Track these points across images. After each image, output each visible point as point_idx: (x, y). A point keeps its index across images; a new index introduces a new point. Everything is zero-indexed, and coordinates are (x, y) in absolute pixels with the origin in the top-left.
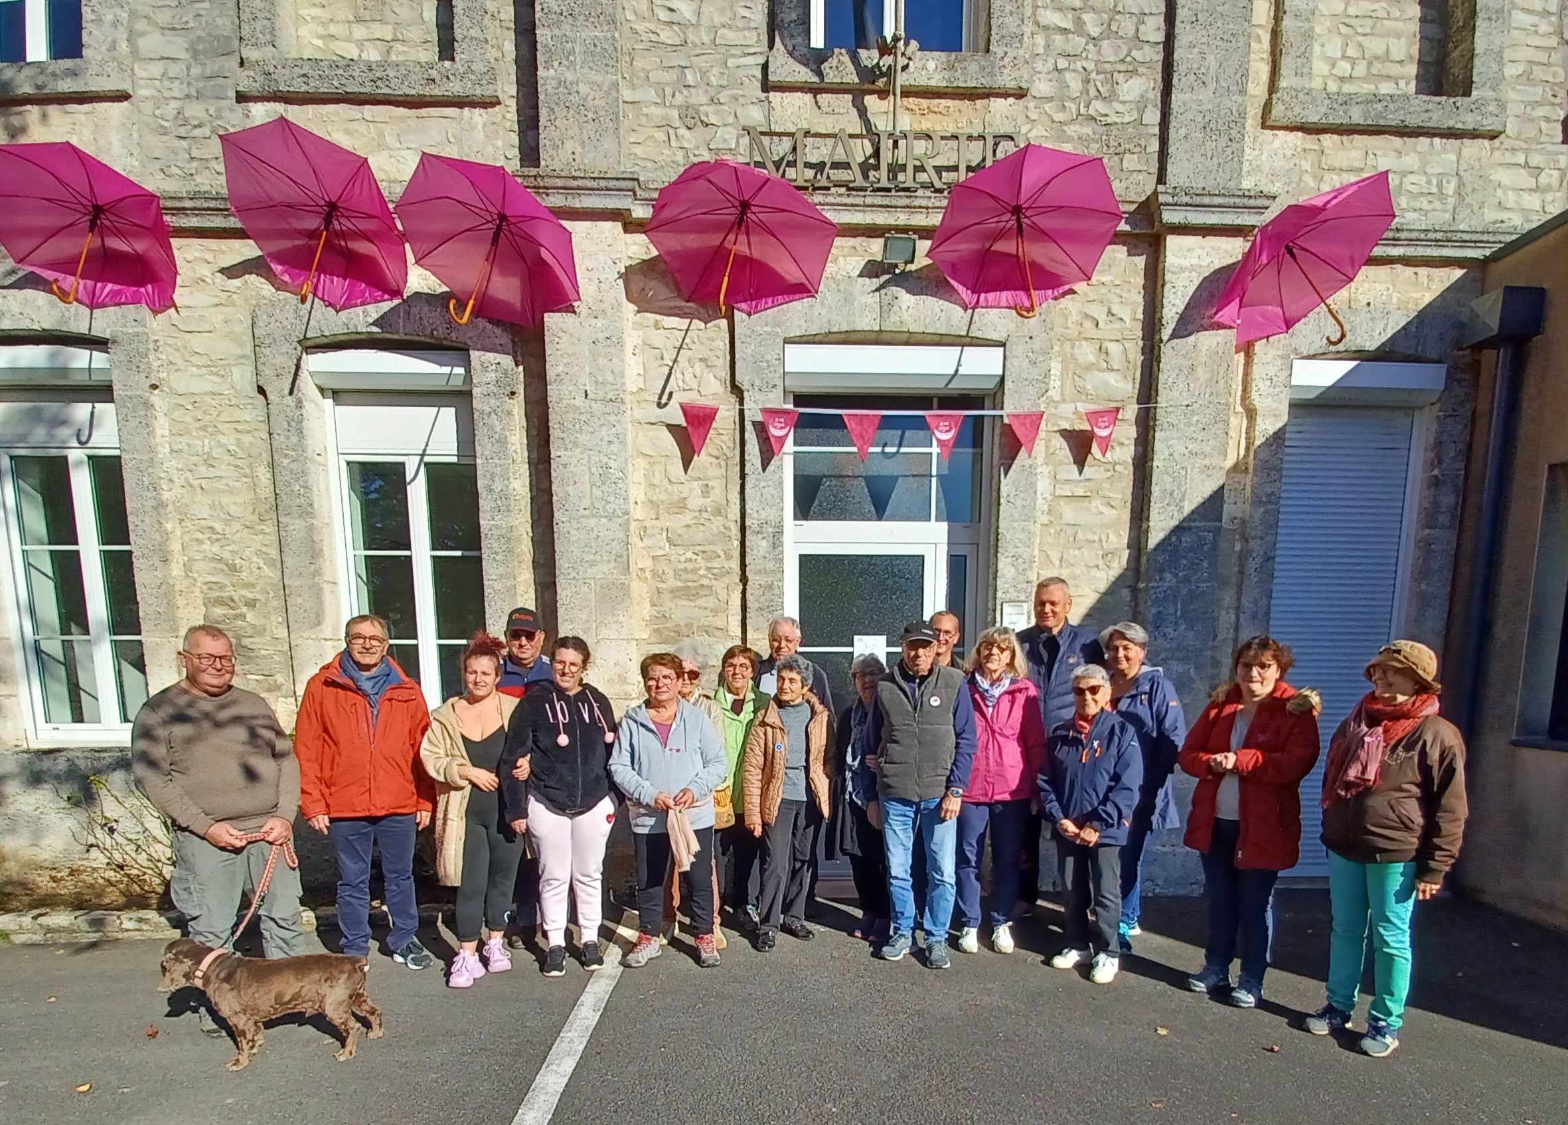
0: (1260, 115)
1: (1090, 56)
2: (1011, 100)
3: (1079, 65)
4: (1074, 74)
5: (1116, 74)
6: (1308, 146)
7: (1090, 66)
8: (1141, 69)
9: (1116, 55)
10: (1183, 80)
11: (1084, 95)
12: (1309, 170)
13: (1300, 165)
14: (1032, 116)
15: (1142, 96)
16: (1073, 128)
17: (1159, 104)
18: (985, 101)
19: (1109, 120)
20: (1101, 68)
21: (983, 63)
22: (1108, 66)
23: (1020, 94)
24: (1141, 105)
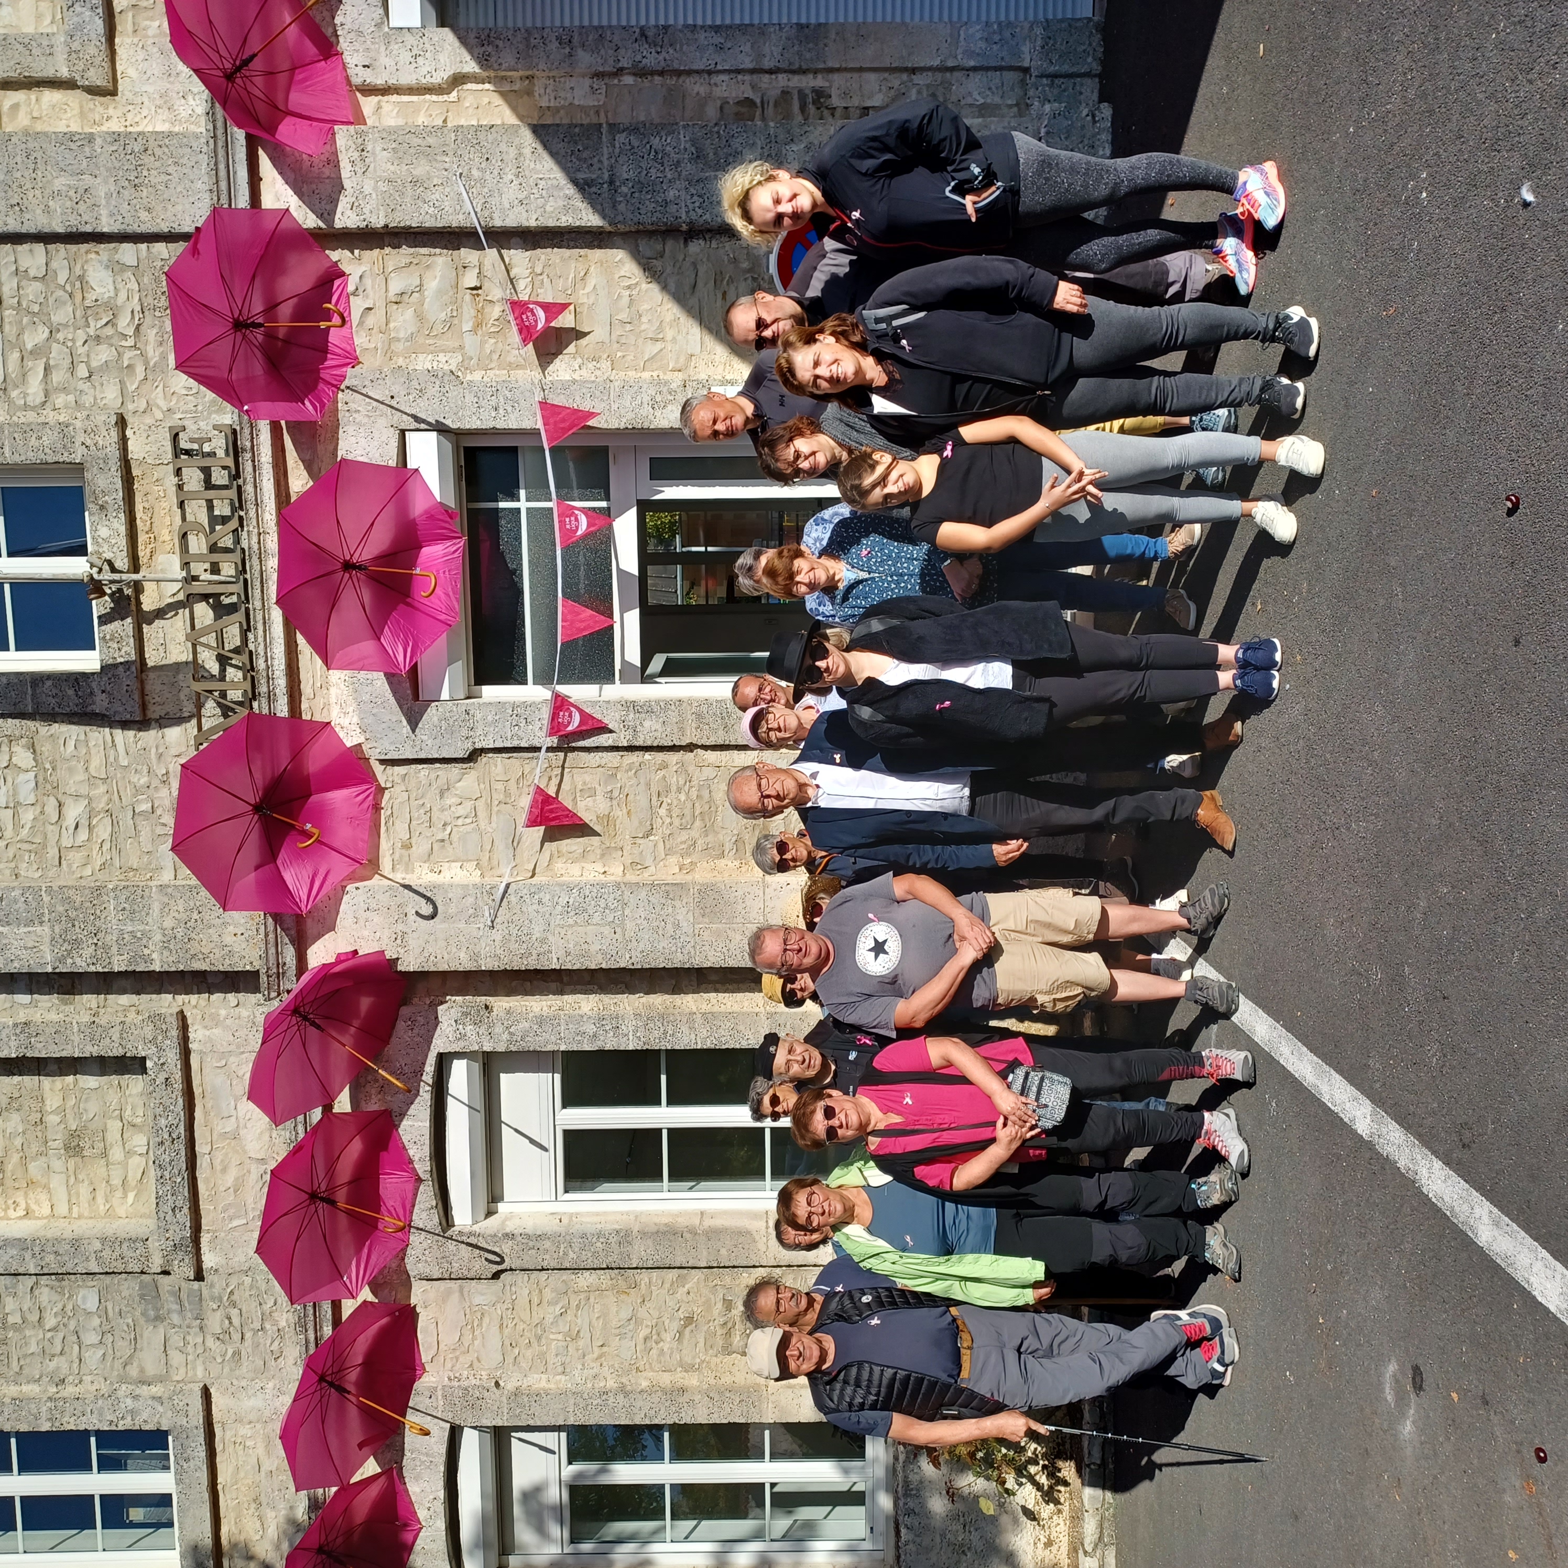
0: (102, 99)
1: (70, 336)
2: (129, 433)
3: (81, 350)
4: (92, 356)
5: (88, 303)
6: (130, 28)
7: (81, 335)
8: (78, 271)
9: (65, 303)
10: (85, 218)
11: (113, 341)
12: (157, 23)
13: (154, 36)
14: (144, 405)
15: (107, 267)
16: (150, 353)
17: (113, 245)
18: (133, 464)
19: (138, 308)
20: (82, 322)
21: (95, 470)
22: (79, 313)
23: (122, 422)
24: (116, 268)
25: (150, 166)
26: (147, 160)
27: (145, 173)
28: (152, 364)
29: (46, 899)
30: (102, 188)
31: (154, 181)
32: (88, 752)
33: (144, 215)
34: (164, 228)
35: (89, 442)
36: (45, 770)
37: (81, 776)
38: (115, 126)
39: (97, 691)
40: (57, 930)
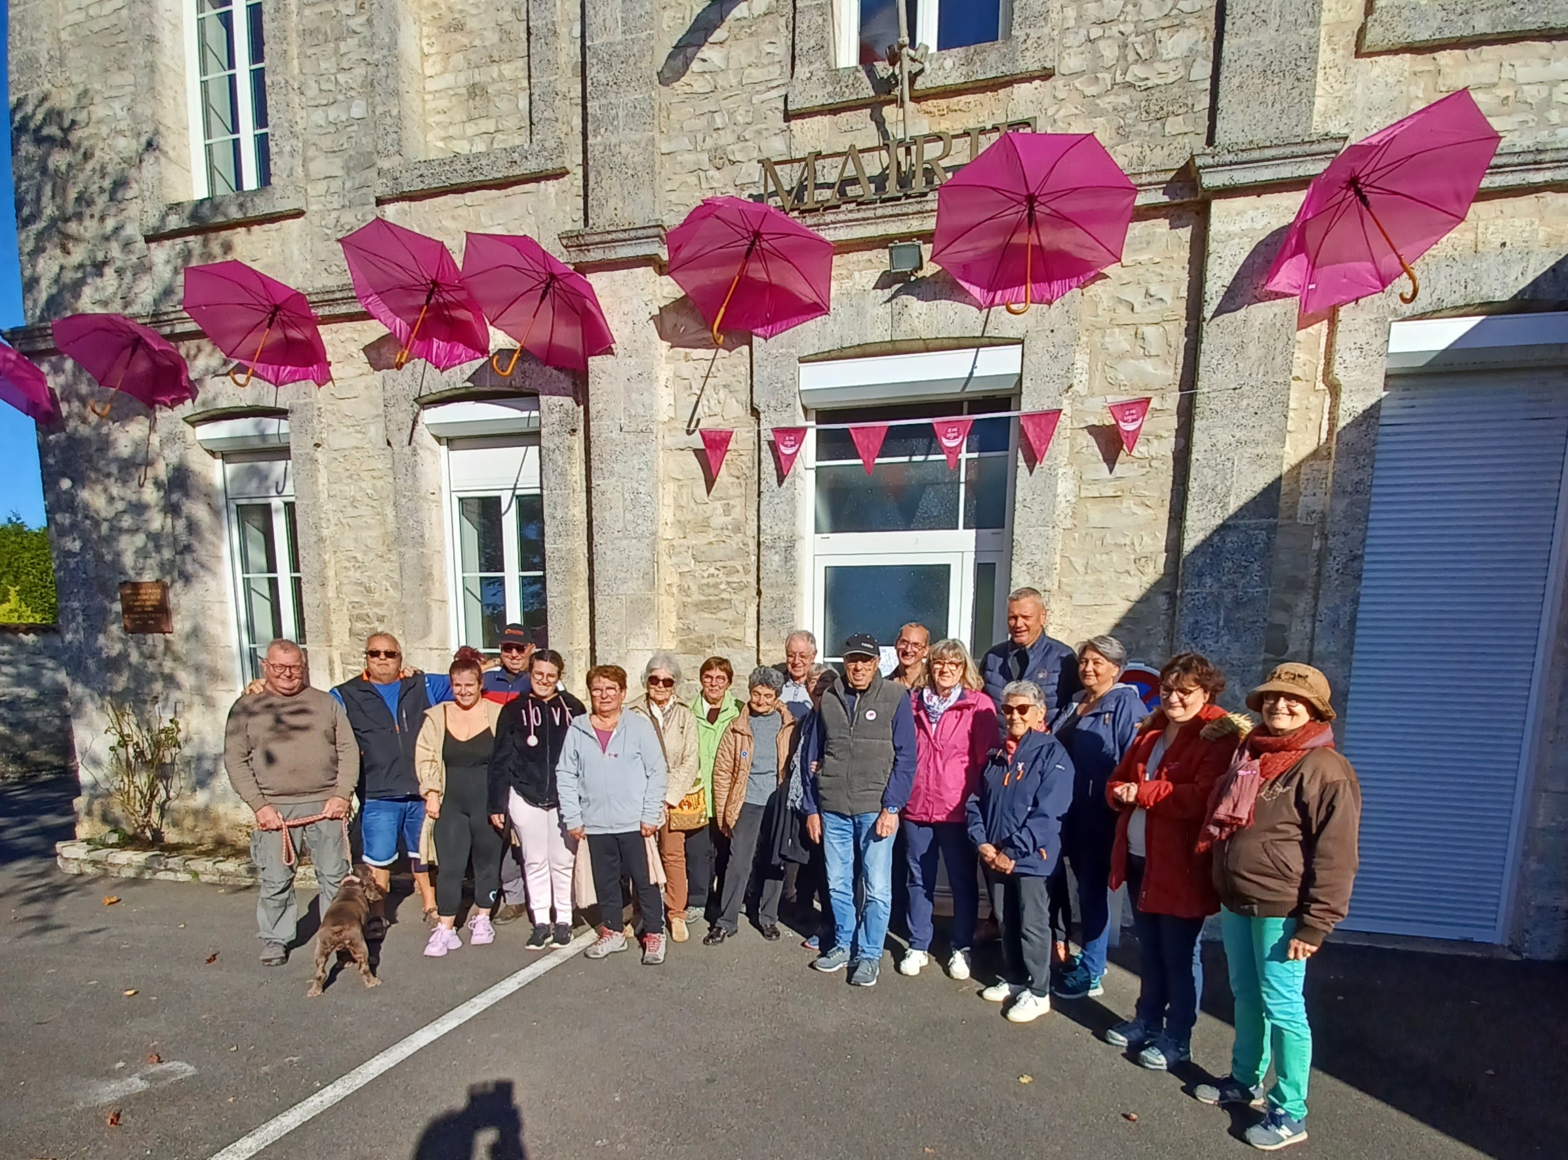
0: (1353, 43)
1: (1129, 18)
2: (1037, 83)
3: (1115, 29)
4: (1109, 41)
5: (1158, 33)
6: (1418, 68)
7: (1128, 28)
8: (1188, 21)
9: (1160, 10)
10: (1238, 22)
11: (1121, 62)
12: (1421, 95)
13: (1408, 91)
14: (1060, 96)
15: (1191, 50)
16: (1107, 99)
17: (1211, 55)
18: (1009, 89)
19: (1150, 84)
20: (1141, 29)
21: (1004, 50)
22: (1149, 25)
23: (1046, 75)
24: (1189, 60)
25: (1282, 85)
26: (1289, 81)
27: (1276, 80)
28: (1098, 101)
29: (644, 35)
30: (1266, 37)
31: (1268, 91)
32: (764, 66)
33: (1236, 81)
34: (1222, 103)
35: (1029, 42)
36: (750, 27)
37: (745, 62)
38: (1325, 55)
39: (812, 68)
40: (619, 47)
